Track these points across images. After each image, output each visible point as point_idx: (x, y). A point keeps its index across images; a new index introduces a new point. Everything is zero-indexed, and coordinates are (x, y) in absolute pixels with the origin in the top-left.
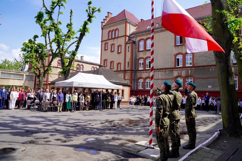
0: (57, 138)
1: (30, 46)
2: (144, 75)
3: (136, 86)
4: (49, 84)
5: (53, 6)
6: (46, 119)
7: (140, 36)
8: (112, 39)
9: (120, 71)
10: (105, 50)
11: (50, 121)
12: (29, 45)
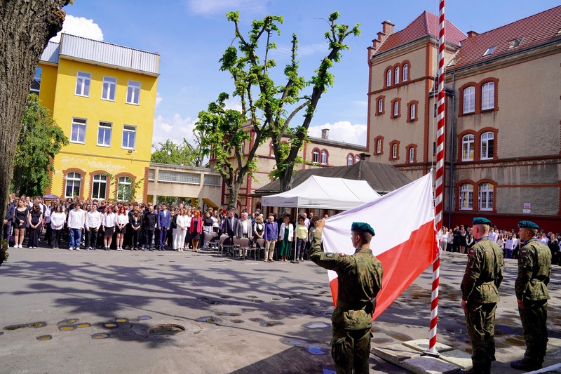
0: (254, 317)
1: (211, 118)
2: (477, 175)
3: (453, 202)
4: (253, 196)
5: (256, 33)
6: (238, 277)
7: (466, 76)
8: (394, 86)
9: (415, 164)
10: (379, 114)
11: (244, 280)
12: (211, 115)
